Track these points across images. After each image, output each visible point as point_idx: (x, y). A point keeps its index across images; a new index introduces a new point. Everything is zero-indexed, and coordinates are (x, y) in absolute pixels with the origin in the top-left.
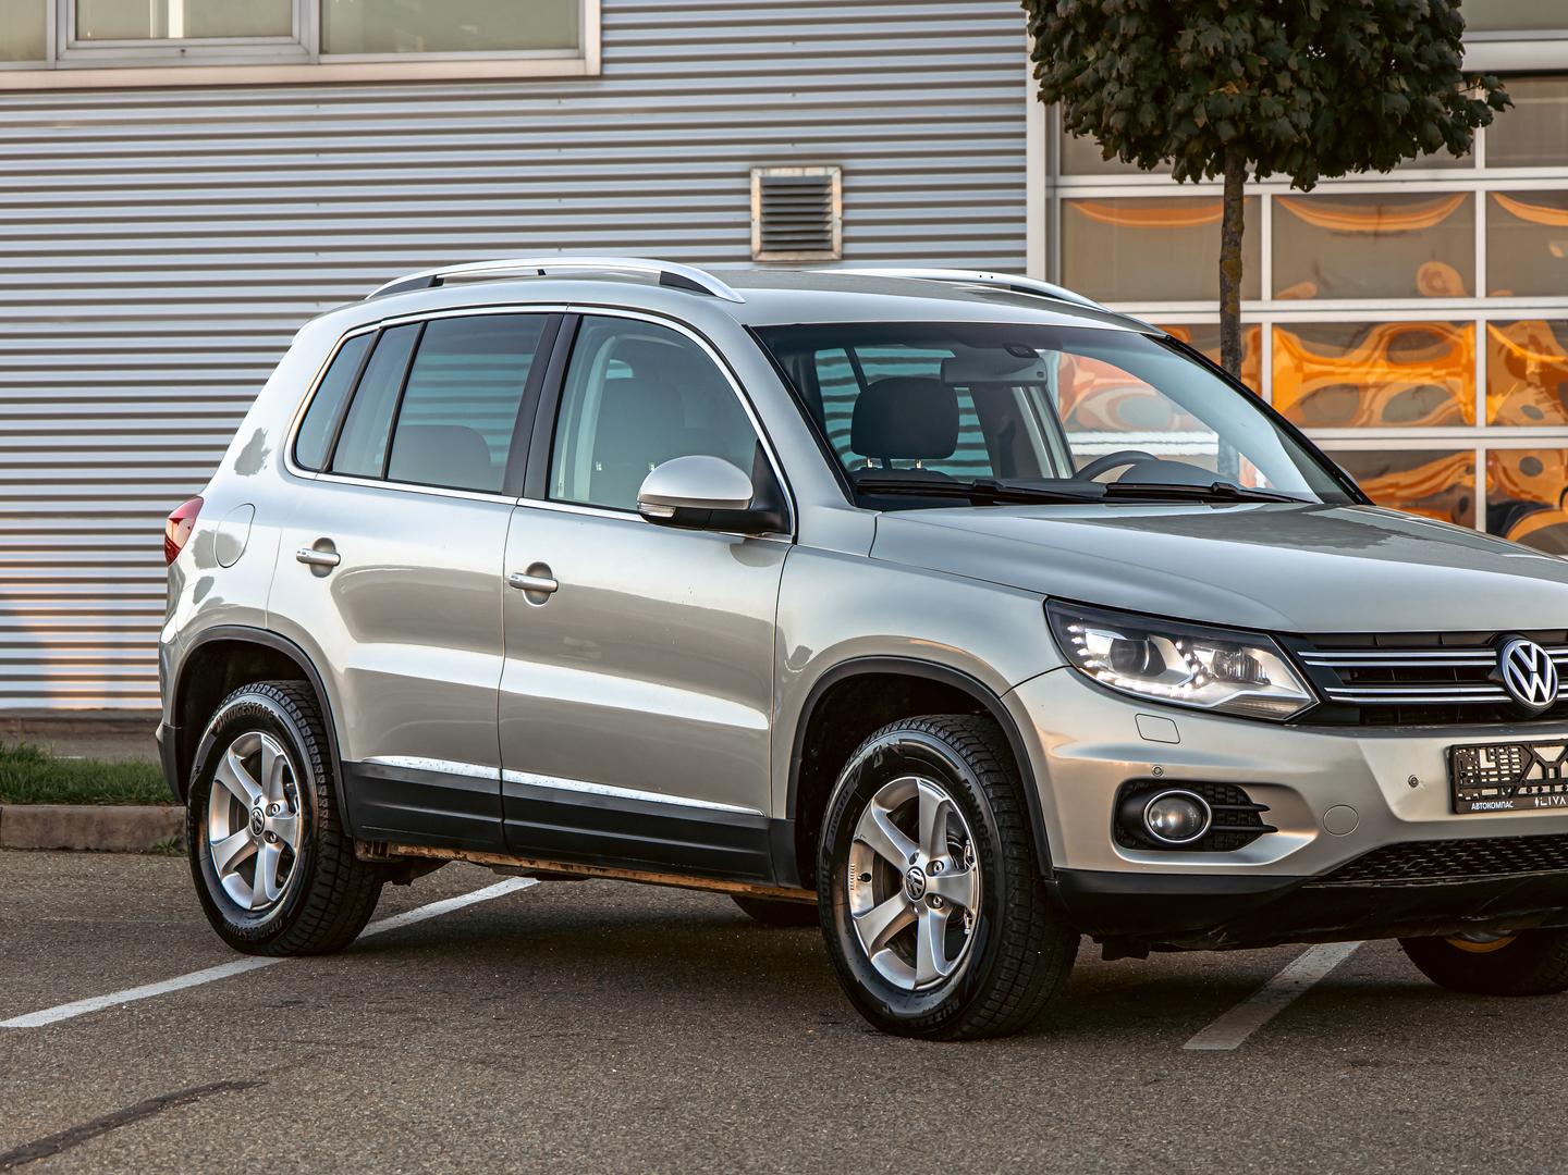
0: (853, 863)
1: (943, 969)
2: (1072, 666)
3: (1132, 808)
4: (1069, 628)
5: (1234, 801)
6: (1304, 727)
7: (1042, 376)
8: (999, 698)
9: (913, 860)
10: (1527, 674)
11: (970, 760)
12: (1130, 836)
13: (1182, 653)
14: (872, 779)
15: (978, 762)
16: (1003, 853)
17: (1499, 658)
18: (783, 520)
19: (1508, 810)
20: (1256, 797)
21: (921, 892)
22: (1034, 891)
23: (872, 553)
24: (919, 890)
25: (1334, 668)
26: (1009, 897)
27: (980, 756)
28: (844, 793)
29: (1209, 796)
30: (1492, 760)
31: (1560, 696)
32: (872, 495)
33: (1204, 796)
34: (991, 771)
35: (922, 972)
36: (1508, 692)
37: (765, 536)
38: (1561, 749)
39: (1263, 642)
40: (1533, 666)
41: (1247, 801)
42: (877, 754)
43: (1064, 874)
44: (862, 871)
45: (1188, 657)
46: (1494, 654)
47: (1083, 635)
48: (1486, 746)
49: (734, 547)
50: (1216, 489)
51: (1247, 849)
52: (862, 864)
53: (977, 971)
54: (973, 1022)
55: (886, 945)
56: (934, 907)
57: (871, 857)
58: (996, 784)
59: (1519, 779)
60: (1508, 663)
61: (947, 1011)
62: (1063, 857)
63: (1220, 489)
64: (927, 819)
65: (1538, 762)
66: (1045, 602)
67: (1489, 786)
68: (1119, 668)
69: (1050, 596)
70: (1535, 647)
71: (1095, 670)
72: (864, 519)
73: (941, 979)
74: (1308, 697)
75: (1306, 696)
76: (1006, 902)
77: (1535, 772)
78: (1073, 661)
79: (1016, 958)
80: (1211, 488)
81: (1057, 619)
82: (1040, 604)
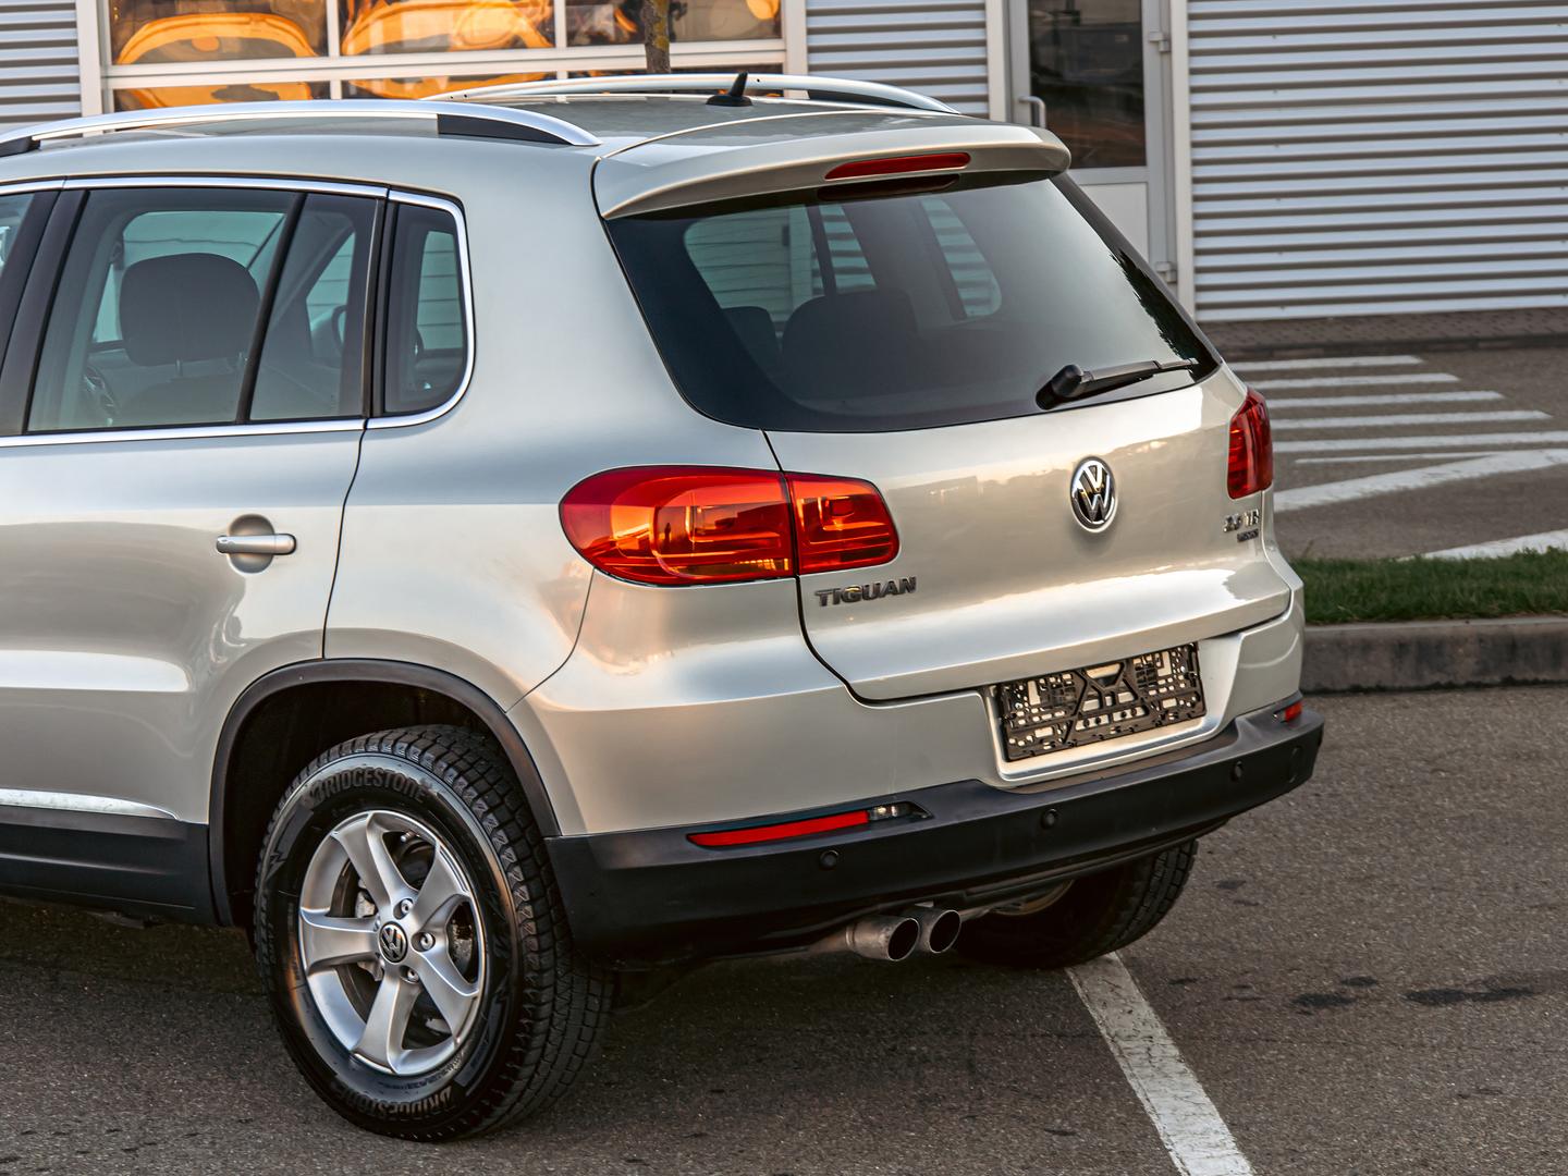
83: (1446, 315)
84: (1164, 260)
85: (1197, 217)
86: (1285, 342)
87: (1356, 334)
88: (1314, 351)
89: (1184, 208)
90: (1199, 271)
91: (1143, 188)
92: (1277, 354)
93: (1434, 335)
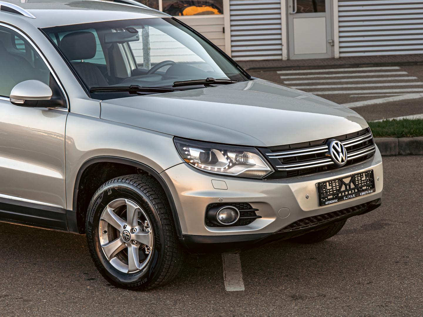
0: (100, 228)
1: (139, 266)
2: (186, 162)
3: (212, 212)
4: (183, 148)
5: (246, 208)
6: (269, 180)
7: (138, 38)
8: (159, 174)
9: (125, 227)
10: (338, 152)
11: (148, 194)
12: (210, 222)
13: (224, 155)
14: (107, 198)
15: (150, 195)
16: (163, 228)
17: (329, 148)
18: (64, 102)
19: (336, 202)
20: (254, 207)
21: (129, 239)
22: (174, 241)
23: (100, 116)
24: (128, 238)
25: (278, 158)
26: (166, 244)
27: (151, 193)
28: (96, 203)
29: (238, 207)
30: (331, 186)
31: (349, 159)
32: (96, 93)
33: (236, 207)
34: (156, 198)
35: (131, 267)
36: (333, 160)
37: (57, 108)
38: (350, 178)
39: (253, 150)
40: (340, 150)
41: (251, 208)
42: (109, 190)
43: (186, 236)
44: (104, 229)
45: (226, 157)
46: (327, 147)
47: (189, 151)
48: (328, 181)
49: (44, 111)
50: (208, 80)
51: (252, 224)
52: (103, 228)
53: (154, 269)
54: (152, 286)
55: (115, 256)
56: (134, 244)
57: (107, 225)
58: (158, 203)
59: (339, 191)
60: (332, 150)
61: (142, 282)
62: (186, 230)
63: (209, 80)
64: (131, 214)
65: (344, 184)
66: (173, 139)
67: (330, 195)
68: (202, 162)
69: (175, 136)
70: (339, 143)
71: (194, 164)
72: (95, 103)
73: (138, 270)
74: (270, 169)
75: (269, 169)
76: (165, 245)
77: (343, 188)
78: (187, 160)
79: (169, 265)
80: (206, 80)
81: (178, 145)
82: (172, 139)
83: (411, 55)
84: (331, 39)
85: (340, 27)
86: (362, 62)
87: (383, 60)
88: (370, 65)
89: (336, 24)
90: (340, 42)
91: (324, 18)
92: (360, 66)
93: (405, 61)
